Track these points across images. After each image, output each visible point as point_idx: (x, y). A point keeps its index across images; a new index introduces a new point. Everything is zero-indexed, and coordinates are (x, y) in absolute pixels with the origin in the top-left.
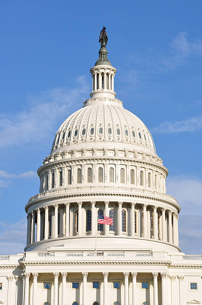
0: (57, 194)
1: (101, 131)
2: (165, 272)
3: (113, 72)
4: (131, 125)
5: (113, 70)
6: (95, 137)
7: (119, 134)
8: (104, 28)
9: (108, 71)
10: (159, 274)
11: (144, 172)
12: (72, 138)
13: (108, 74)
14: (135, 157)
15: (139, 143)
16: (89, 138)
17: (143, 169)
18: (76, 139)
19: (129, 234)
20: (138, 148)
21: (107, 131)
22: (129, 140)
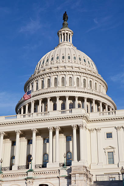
3: (70, 33)
5: (71, 32)
8: (66, 12)
9: (67, 32)
13: (67, 34)
22: (76, 62)
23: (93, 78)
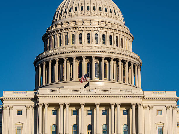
0: (58, 51)
1: (88, 8)
2: (140, 103)
4: (108, 5)
6: (84, 12)
7: (101, 11)
10: (136, 104)
11: (118, 37)
12: (67, 13)
14: (112, 26)
15: (115, 17)
16: (79, 13)
17: (118, 35)
18: (70, 14)
19: (109, 80)
20: (114, 21)
21: (92, 8)
22: (108, 15)
23: (124, 35)
